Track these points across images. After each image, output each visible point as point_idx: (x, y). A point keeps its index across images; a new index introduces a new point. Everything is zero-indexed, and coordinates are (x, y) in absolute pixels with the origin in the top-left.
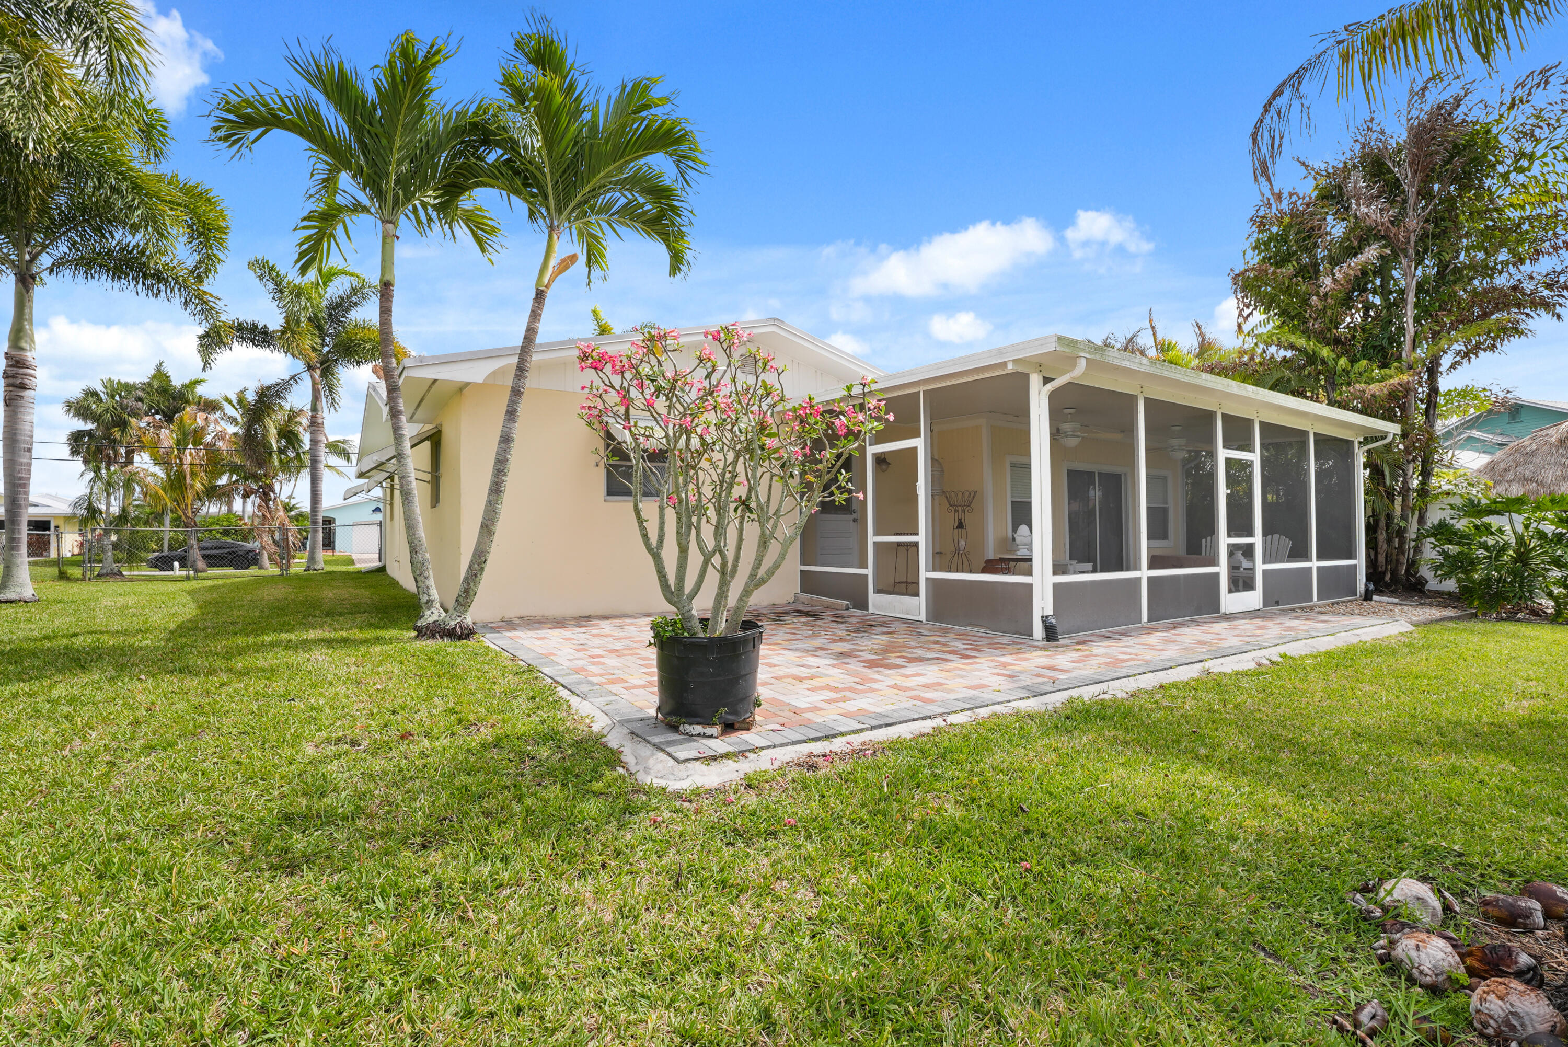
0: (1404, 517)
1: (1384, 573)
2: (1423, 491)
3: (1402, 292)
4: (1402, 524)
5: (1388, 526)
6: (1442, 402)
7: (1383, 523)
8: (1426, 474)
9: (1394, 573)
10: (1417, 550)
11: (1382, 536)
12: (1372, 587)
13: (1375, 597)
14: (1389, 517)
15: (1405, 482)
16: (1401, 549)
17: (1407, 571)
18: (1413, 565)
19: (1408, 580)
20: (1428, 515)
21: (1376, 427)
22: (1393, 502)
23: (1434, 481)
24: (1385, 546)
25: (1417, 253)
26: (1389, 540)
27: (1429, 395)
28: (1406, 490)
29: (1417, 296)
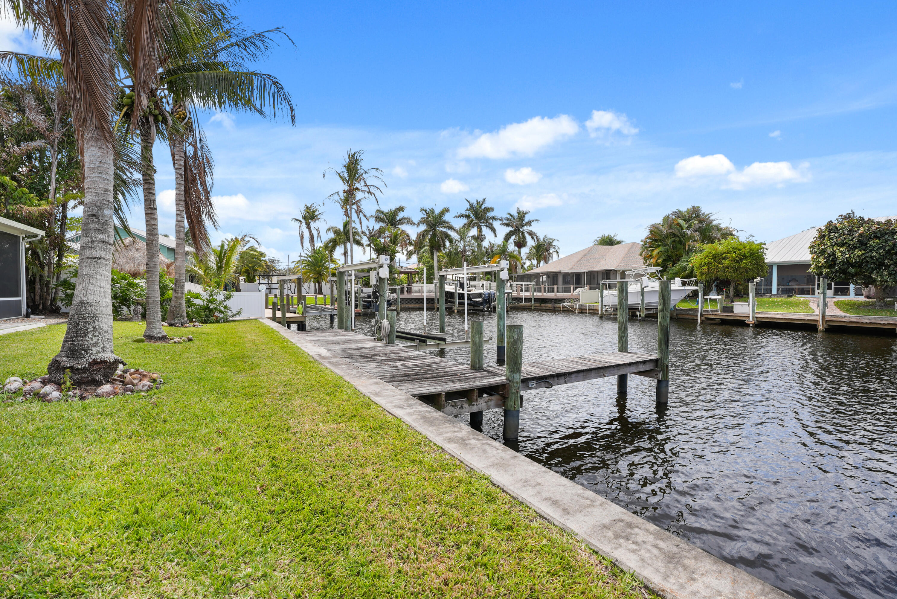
0: (49, 276)
1: (39, 305)
2: (59, 265)
3: (50, 164)
4: (48, 279)
5: (40, 281)
6: (69, 222)
7: (38, 279)
8: (60, 256)
9: (44, 305)
10: (56, 293)
11: (38, 286)
12: (30, 311)
13: (32, 316)
14: (41, 276)
15: (49, 259)
16: (47, 293)
17: (51, 303)
18: (54, 300)
19: (52, 308)
20: (61, 276)
21: (31, 231)
22: (43, 269)
23: (64, 260)
24: (39, 291)
25: (59, 148)
26: (41, 288)
27: (62, 218)
28: (49, 264)
29: (58, 168)
